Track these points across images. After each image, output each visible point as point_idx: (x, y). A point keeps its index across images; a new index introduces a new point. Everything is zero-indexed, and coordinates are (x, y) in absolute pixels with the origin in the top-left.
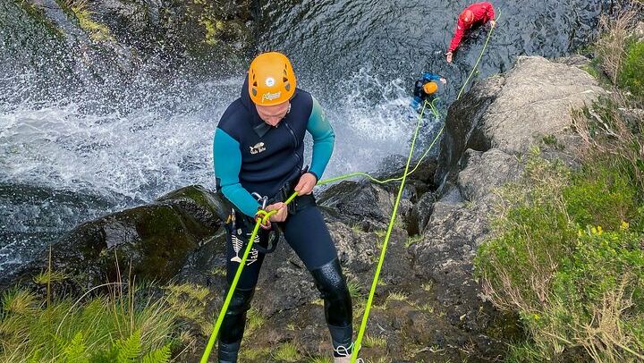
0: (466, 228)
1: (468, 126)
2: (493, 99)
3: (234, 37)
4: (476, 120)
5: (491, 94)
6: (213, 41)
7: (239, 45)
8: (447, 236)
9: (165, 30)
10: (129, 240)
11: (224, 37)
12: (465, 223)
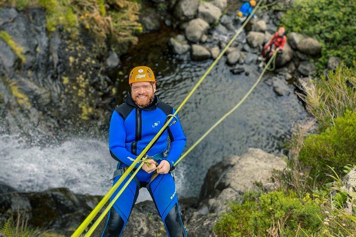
0: (209, 224)
1: (217, 178)
2: (232, 166)
3: (98, 119)
4: (222, 176)
5: (232, 163)
6: (86, 118)
7: (100, 123)
8: (198, 227)
9: (59, 107)
10: (25, 207)
11: (92, 117)
12: (209, 222)
